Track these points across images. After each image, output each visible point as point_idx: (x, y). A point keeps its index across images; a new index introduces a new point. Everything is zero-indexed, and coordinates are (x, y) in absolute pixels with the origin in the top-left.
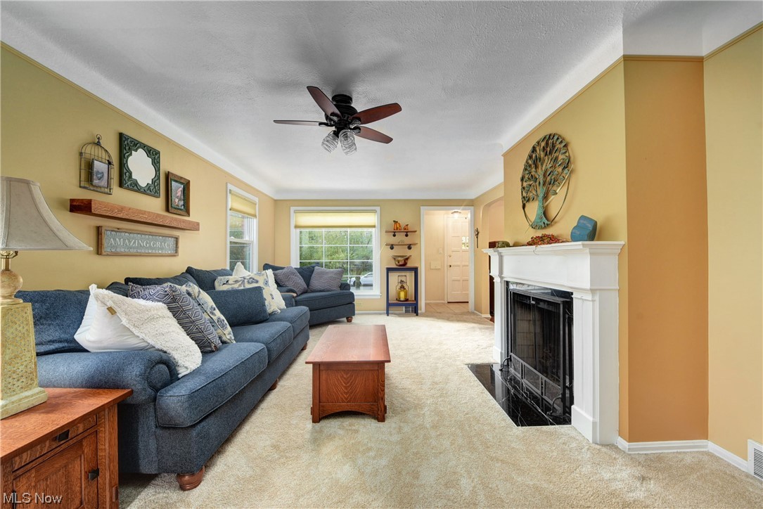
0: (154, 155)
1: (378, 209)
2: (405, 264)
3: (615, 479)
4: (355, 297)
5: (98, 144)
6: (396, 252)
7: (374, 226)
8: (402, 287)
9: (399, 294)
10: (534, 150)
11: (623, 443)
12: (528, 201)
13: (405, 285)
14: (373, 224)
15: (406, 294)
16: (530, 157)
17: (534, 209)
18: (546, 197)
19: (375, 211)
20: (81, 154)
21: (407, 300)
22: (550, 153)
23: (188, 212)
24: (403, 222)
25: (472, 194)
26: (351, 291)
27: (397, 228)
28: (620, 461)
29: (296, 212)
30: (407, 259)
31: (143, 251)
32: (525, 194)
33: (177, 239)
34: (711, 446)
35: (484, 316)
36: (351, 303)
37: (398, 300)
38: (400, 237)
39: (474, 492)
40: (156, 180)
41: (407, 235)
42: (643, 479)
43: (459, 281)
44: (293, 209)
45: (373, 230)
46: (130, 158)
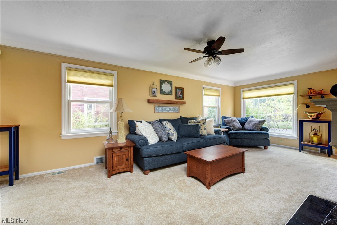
0: (170, 83)
1: (295, 82)
2: (318, 118)
5: (154, 84)
7: (293, 94)
8: (316, 134)
9: (312, 138)
13: (318, 133)
14: (292, 92)
15: (319, 140)
19: (293, 84)
20: (150, 88)
21: (320, 144)
23: (183, 99)
29: (243, 91)
31: (167, 111)
33: (179, 107)
37: (311, 142)
40: (171, 90)
41: (323, 97)
44: (242, 90)
46: (163, 86)
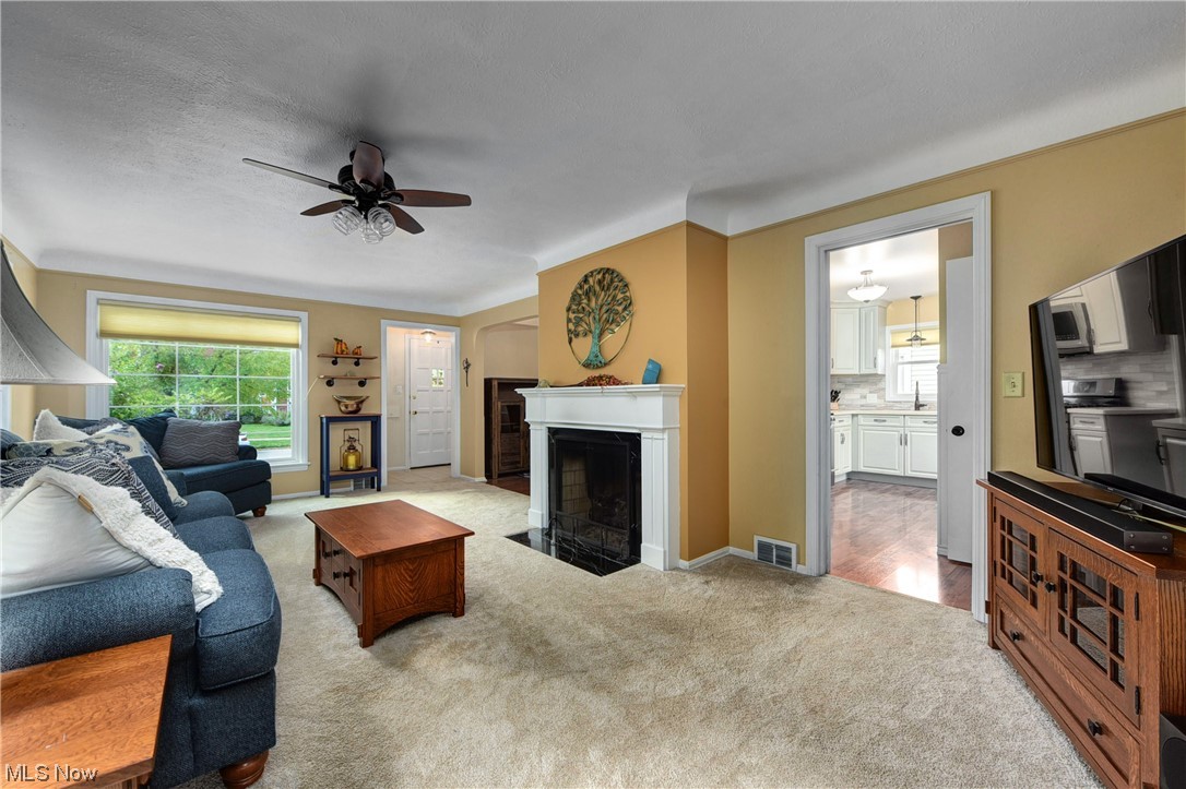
1: (304, 315)
2: (358, 410)
3: (693, 589)
4: (272, 471)
6: (339, 390)
7: (296, 346)
8: (352, 448)
9: (345, 460)
10: (586, 280)
11: (684, 564)
12: (577, 335)
13: (355, 445)
14: (296, 342)
15: (358, 461)
16: (581, 287)
17: (585, 346)
18: (600, 336)
19: (297, 320)
21: (360, 468)
22: (608, 289)
24: (351, 342)
25: (460, 311)
26: (260, 458)
27: (342, 351)
28: (688, 576)
29: (99, 302)
30: (362, 402)
32: (571, 326)
34: (731, 550)
35: (477, 480)
36: (265, 481)
37: (344, 468)
38: (345, 367)
39: (607, 635)
41: (357, 364)
42: (707, 582)
43: (427, 434)
44: (92, 296)
45: (293, 351)
